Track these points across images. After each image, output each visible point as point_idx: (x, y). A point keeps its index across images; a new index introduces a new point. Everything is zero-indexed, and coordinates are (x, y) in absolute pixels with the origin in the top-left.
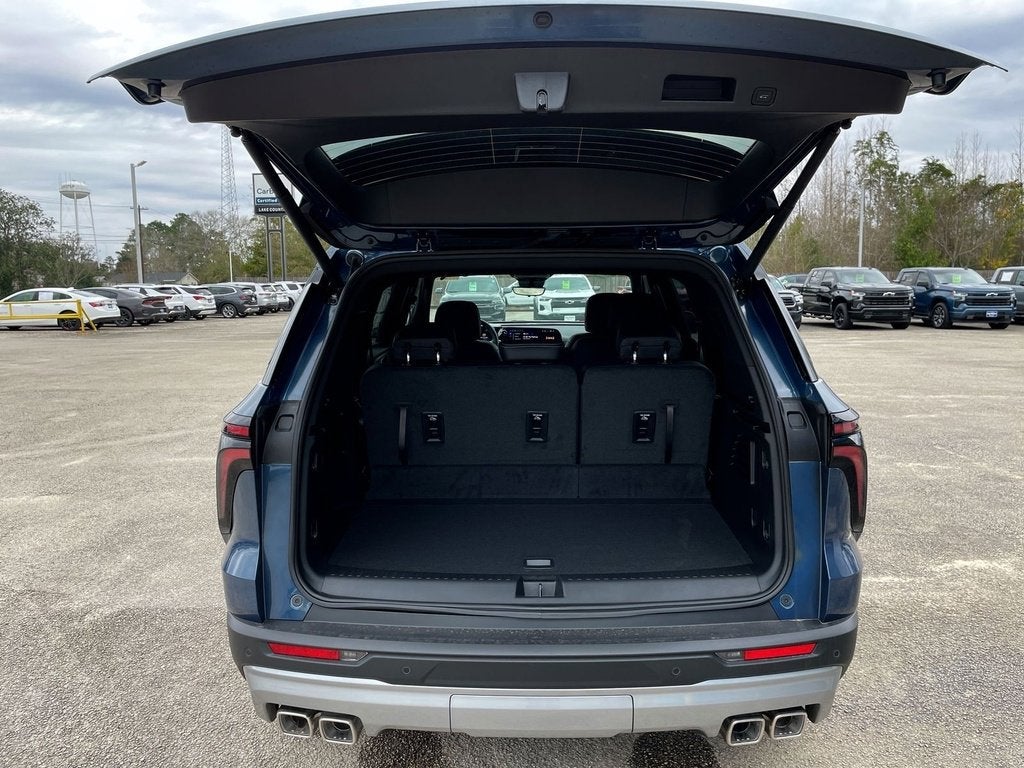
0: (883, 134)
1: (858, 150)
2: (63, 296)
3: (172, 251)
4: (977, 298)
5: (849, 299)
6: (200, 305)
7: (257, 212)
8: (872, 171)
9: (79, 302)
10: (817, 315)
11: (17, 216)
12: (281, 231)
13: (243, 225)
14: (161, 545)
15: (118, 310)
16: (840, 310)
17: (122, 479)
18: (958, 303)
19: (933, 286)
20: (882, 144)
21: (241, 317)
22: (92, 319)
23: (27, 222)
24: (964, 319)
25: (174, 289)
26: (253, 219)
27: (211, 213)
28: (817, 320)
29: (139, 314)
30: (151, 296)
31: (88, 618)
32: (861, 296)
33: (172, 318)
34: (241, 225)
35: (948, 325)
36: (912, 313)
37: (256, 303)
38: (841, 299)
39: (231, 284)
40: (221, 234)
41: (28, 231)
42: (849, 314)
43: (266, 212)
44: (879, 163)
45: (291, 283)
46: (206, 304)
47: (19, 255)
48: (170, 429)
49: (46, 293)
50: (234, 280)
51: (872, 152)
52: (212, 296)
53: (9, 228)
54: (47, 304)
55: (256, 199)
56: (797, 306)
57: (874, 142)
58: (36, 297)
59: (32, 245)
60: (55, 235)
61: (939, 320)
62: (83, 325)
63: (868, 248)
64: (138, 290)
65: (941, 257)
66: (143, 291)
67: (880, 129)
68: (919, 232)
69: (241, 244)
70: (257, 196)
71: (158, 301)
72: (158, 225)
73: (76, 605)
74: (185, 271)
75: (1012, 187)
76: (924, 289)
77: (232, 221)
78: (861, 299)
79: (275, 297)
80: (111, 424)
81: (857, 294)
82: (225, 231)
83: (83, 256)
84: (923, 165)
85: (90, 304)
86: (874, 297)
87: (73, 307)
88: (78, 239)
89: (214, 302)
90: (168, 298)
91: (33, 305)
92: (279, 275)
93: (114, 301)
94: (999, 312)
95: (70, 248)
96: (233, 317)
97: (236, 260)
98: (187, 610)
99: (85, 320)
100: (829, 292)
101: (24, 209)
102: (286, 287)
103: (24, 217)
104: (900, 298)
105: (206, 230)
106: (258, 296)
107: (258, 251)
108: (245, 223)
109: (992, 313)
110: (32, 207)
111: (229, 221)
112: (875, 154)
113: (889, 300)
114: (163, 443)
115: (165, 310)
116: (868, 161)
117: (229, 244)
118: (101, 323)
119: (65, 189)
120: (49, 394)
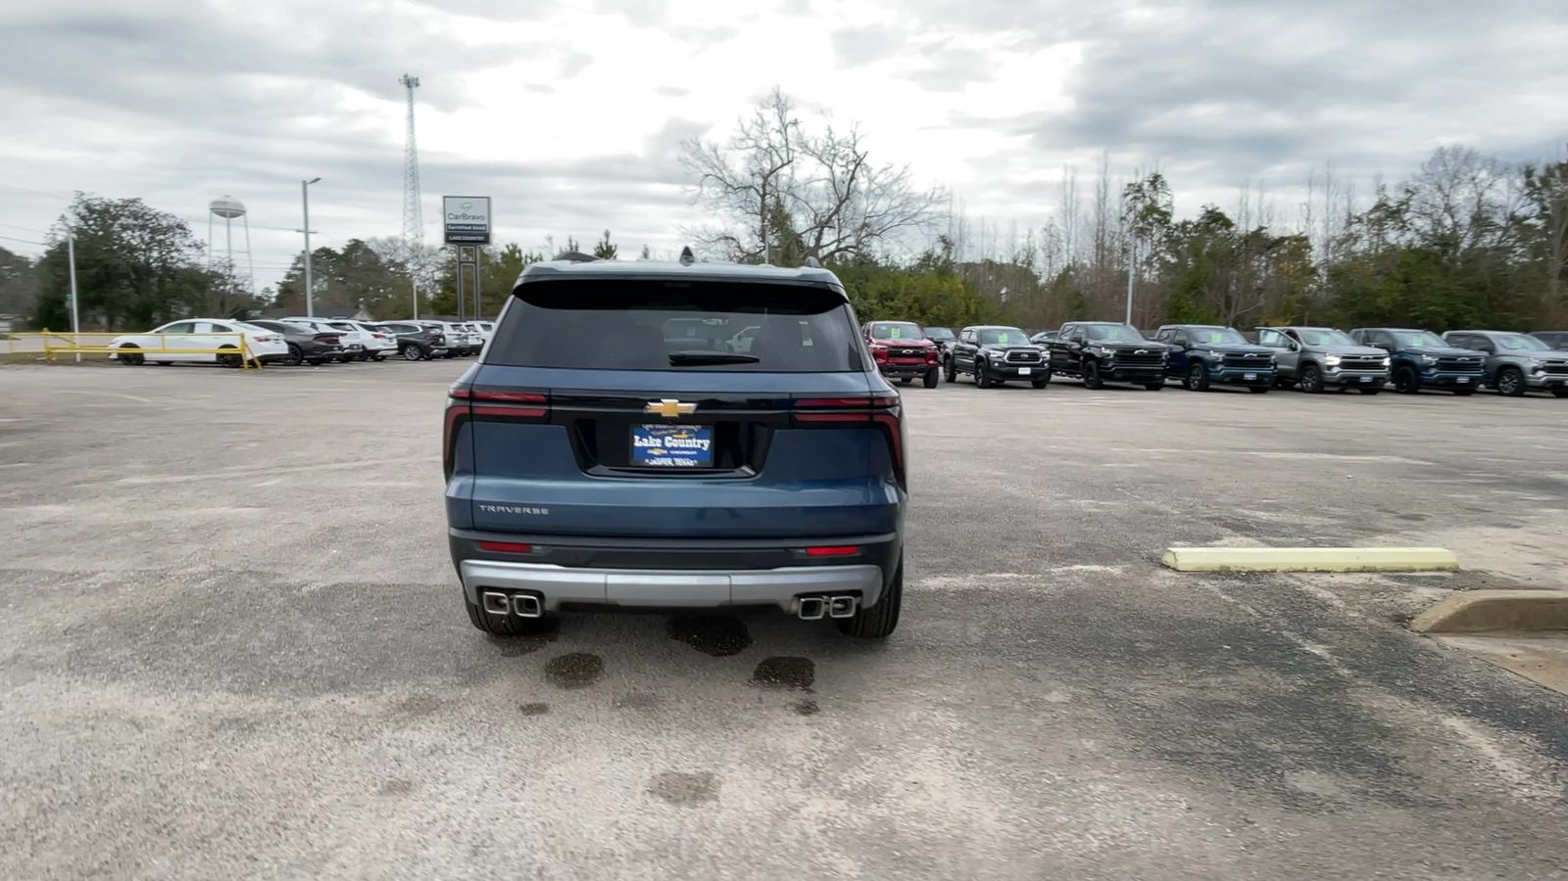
0: (1157, 177)
1: (1128, 194)
2: (222, 329)
3: (343, 282)
4: (1234, 359)
5: (1098, 355)
6: (380, 344)
7: (448, 241)
8: (1143, 218)
9: (242, 336)
10: (1069, 374)
11: (162, 237)
12: (475, 263)
13: (430, 255)
14: (364, 544)
15: (286, 347)
16: (1090, 369)
17: (316, 496)
18: (1215, 363)
19: (1190, 345)
20: (1155, 188)
21: (426, 360)
22: (256, 355)
23: (173, 244)
24: (1221, 381)
25: (350, 325)
26: (442, 249)
27: (391, 240)
28: (1067, 379)
29: (310, 351)
30: (322, 331)
31: (305, 589)
32: (1111, 353)
33: (347, 358)
34: (426, 255)
35: (1204, 388)
36: (1166, 373)
37: (444, 345)
38: (1090, 356)
39: (416, 323)
40: (402, 265)
41: (174, 254)
42: (1099, 372)
43: (459, 241)
44: (1152, 209)
45: (485, 322)
46: (386, 343)
47: (161, 281)
48: (359, 460)
49: (204, 325)
50: (419, 318)
51: (1144, 196)
52: (394, 335)
53: (150, 250)
54: (204, 337)
55: (446, 225)
56: (1043, 363)
57: (1146, 186)
58: (191, 328)
59: (178, 271)
60: (204, 261)
61: (1196, 380)
62: (245, 363)
63: (1138, 303)
64: (309, 326)
65: (1218, 315)
66: (313, 325)
67: (1154, 171)
68: (1194, 287)
69: (427, 277)
70: (448, 222)
71: (331, 339)
72: (327, 252)
73: (294, 580)
74: (357, 307)
75: (1296, 240)
76: (1181, 349)
77: (416, 251)
78: (1112, 356)
79: (466, 338)
80: (297, 454)
81: (1108, 352)
82: (407, 261)
83: (236, 285)
84: (1202, 212)
85: (252, 338)
86: (1125, 354)
87: (235, 340)
88: (231, 266)
89: (395, 341)
90: (342, 335)
91: (189, 338)
92: (470, 314)
93: (282, 336)
94: (1258, 375)
95: (221, 276)
96: (417, 360)
97: (421, 296)
98: (394, 585)
99: (249, 357)
100: (1080, 349)
101: (170, 228)
102: (480, 329)
103: (168, 238)
104: (1153, 356)
105: (384, 259)
106: (447, 337)
107: (447, 284)
108: (432, 252)
109: (1250, 376)
110: (180, 226)
111: (412, 250)
112: (1148, 199)
113: (1141, 358)
114: (353, 470)
115: (340, 348)
116: (1140, 206)
117: (411, 277)
118: (267, 361)
119: (216, 207)
120: (224, 427)
